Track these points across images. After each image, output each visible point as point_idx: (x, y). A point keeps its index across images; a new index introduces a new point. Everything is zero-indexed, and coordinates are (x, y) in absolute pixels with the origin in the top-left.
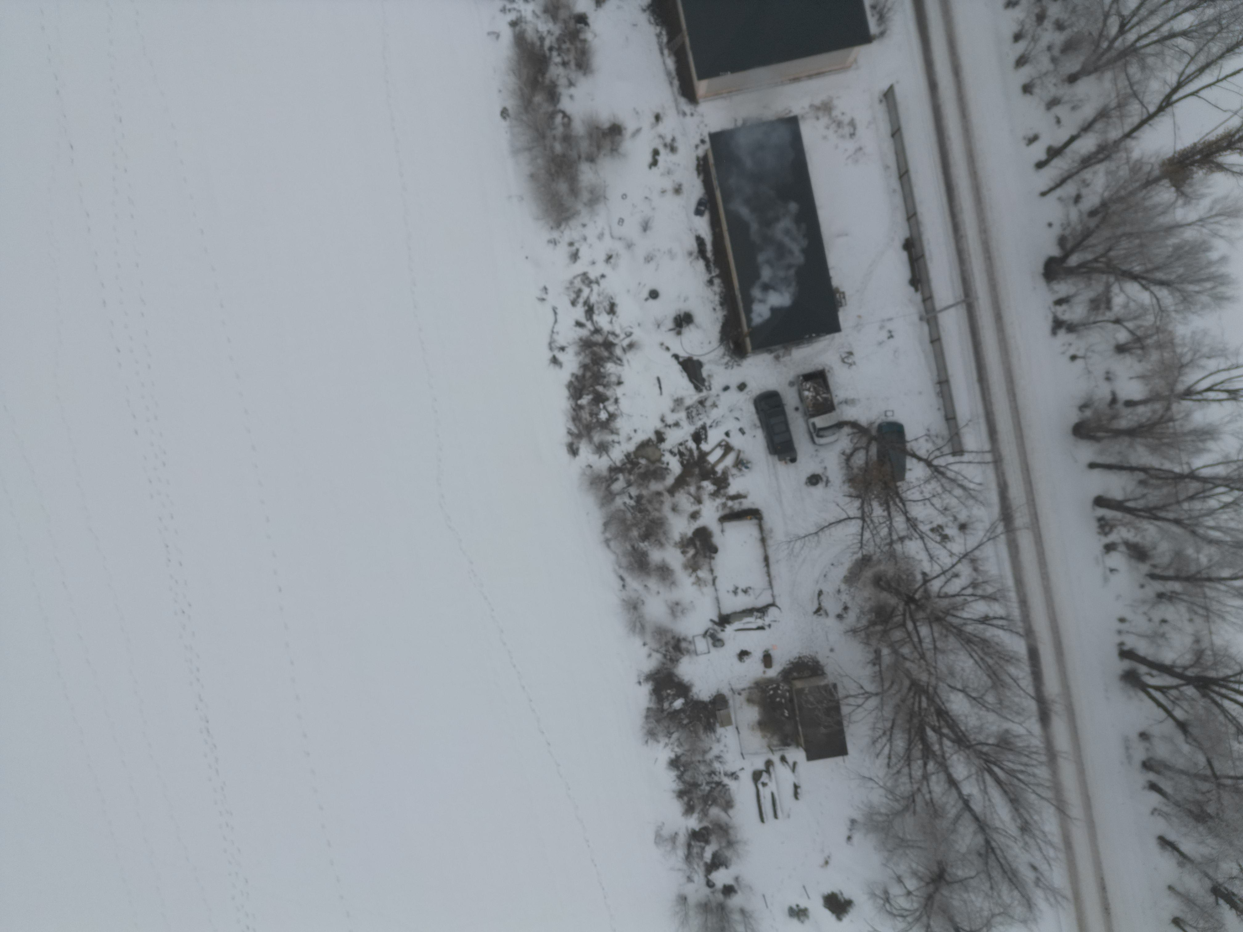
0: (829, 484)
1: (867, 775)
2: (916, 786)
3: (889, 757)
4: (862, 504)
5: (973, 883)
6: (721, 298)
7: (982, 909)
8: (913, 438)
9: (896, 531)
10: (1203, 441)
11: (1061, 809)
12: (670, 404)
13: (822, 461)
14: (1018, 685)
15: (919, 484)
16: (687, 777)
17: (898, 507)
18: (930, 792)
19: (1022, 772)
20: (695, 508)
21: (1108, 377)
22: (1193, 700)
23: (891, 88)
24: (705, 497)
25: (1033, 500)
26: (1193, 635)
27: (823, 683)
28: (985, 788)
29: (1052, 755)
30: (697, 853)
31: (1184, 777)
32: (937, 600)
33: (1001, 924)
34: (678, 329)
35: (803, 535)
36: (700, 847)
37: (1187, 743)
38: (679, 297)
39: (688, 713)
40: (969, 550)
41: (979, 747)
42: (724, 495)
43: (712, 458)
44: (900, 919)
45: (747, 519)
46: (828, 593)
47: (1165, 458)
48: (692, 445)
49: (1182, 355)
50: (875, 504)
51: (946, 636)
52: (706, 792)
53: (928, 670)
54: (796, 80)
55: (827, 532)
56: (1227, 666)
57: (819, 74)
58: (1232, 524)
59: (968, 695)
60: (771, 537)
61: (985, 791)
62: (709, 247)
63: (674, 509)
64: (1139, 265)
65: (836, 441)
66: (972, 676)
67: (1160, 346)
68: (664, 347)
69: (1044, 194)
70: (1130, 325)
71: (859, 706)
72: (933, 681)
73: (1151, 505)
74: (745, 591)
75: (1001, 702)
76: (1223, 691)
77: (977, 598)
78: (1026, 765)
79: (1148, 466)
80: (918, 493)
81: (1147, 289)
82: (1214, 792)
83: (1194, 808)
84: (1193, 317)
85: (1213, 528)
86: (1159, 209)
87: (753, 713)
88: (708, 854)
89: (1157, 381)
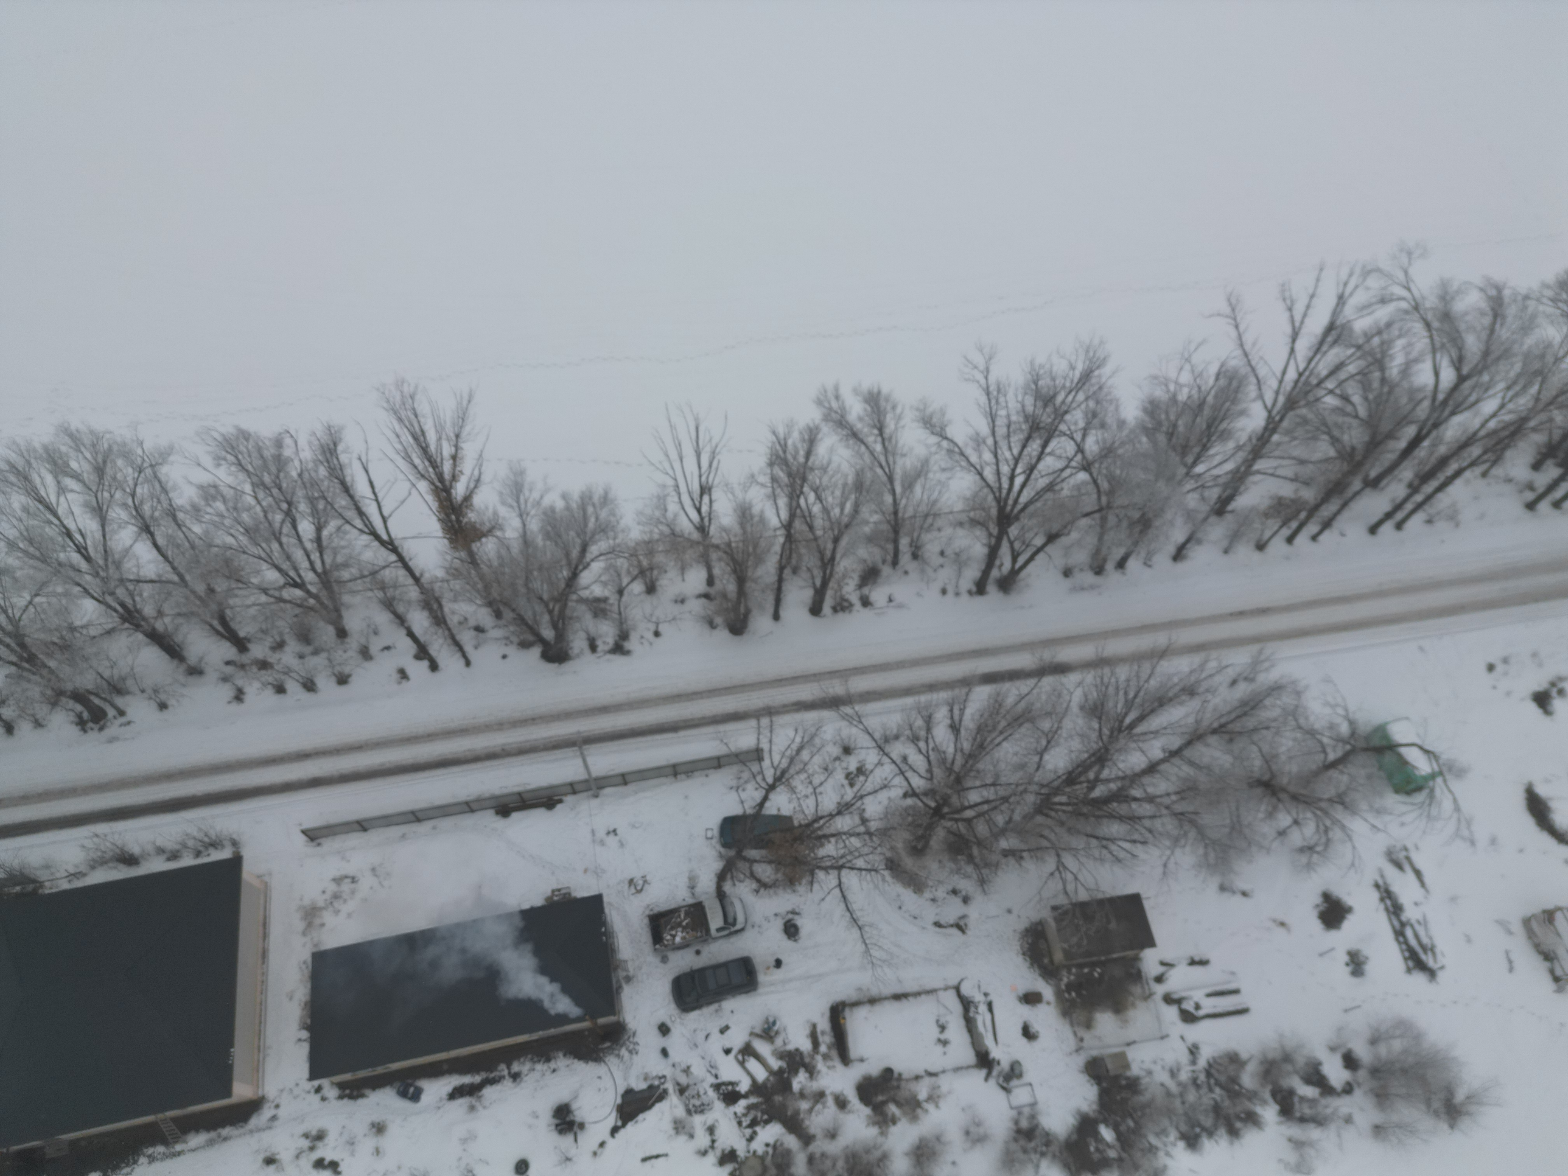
0: (797, 910)
1: (1160, 870)
2: (1165, 812)
3: (1134, 842)
4: (821, 868)
5: (1266, 749)
6: (539, 1061)
7: (1295, 740)
8: (740, 806)
9: (854, 828)
10: (752, 517)
11: (1162, 654)
12: (683, 1139)
13: (767, 919)
14: (1027, 695)
15: (795, 801)
16: (1208, 1122)
17: (824, 824)
18: (1168, 795)
19: (1126, 693)
20: (830, 1101)
21: (681, 601)
22: (1023, 528)
23: (304, 832)
24: (815, 1086)
25: (815, 675)
26: (955, 528)
27: (1052, 924)
28: (1152, 733)
29: (1099, 663)
30: (1311, 1108)
31: (1106, 537)
32: (935, 781)
33: (1307, 718)
34: (575, 1128)
35: (863, 947)
36: (1300, 1103)
37: (1069, 534)
38: (530, 1126)
39: (1119, 1119)
40: (874, 744)
41: (1105, 738)
42: (812, 1058)
43: (761, 1075)
44: (1331, 835)
45: (845, 1024)
46: (936, 914)
47: (769, 551)
48: (741, 1106)
49: (662, 533)
50: (821, 852)
51: (978, 772)
52: (1223, 1093)
53: (1021, 793)
54: (264, 954)
55: (858, 914)
56: (985, 499)
57: (265, 925)
58: (838, 493)
59: (1046, 749)
60: (869, 990)
61: (1156, 733)
62: (467, 1079)
63: (832, 1135)
64: (561, 571)
65: (741, 900)
66: (1023, 744)
67: (651, 553)
68: (600, 1150)
69: (468, 663)
70: (625, 581)
71: (1076, 878)
72: (1034, 788)
73: (819, 563)
74: (943, 1028)
75: (1049, 714)
76: (1010, 502)
77: (930, 736)
78: (1117, 689)
79: (777, 566)
80: (808, 801)
81: (588, 564)
82: (1117, 511)
83: (1137, 529)
84: (623, 523)
85: (842, 510)
86: (503, 552)
87: (1105, 1021)
88: (1309, 1091)
89: (687, 556)
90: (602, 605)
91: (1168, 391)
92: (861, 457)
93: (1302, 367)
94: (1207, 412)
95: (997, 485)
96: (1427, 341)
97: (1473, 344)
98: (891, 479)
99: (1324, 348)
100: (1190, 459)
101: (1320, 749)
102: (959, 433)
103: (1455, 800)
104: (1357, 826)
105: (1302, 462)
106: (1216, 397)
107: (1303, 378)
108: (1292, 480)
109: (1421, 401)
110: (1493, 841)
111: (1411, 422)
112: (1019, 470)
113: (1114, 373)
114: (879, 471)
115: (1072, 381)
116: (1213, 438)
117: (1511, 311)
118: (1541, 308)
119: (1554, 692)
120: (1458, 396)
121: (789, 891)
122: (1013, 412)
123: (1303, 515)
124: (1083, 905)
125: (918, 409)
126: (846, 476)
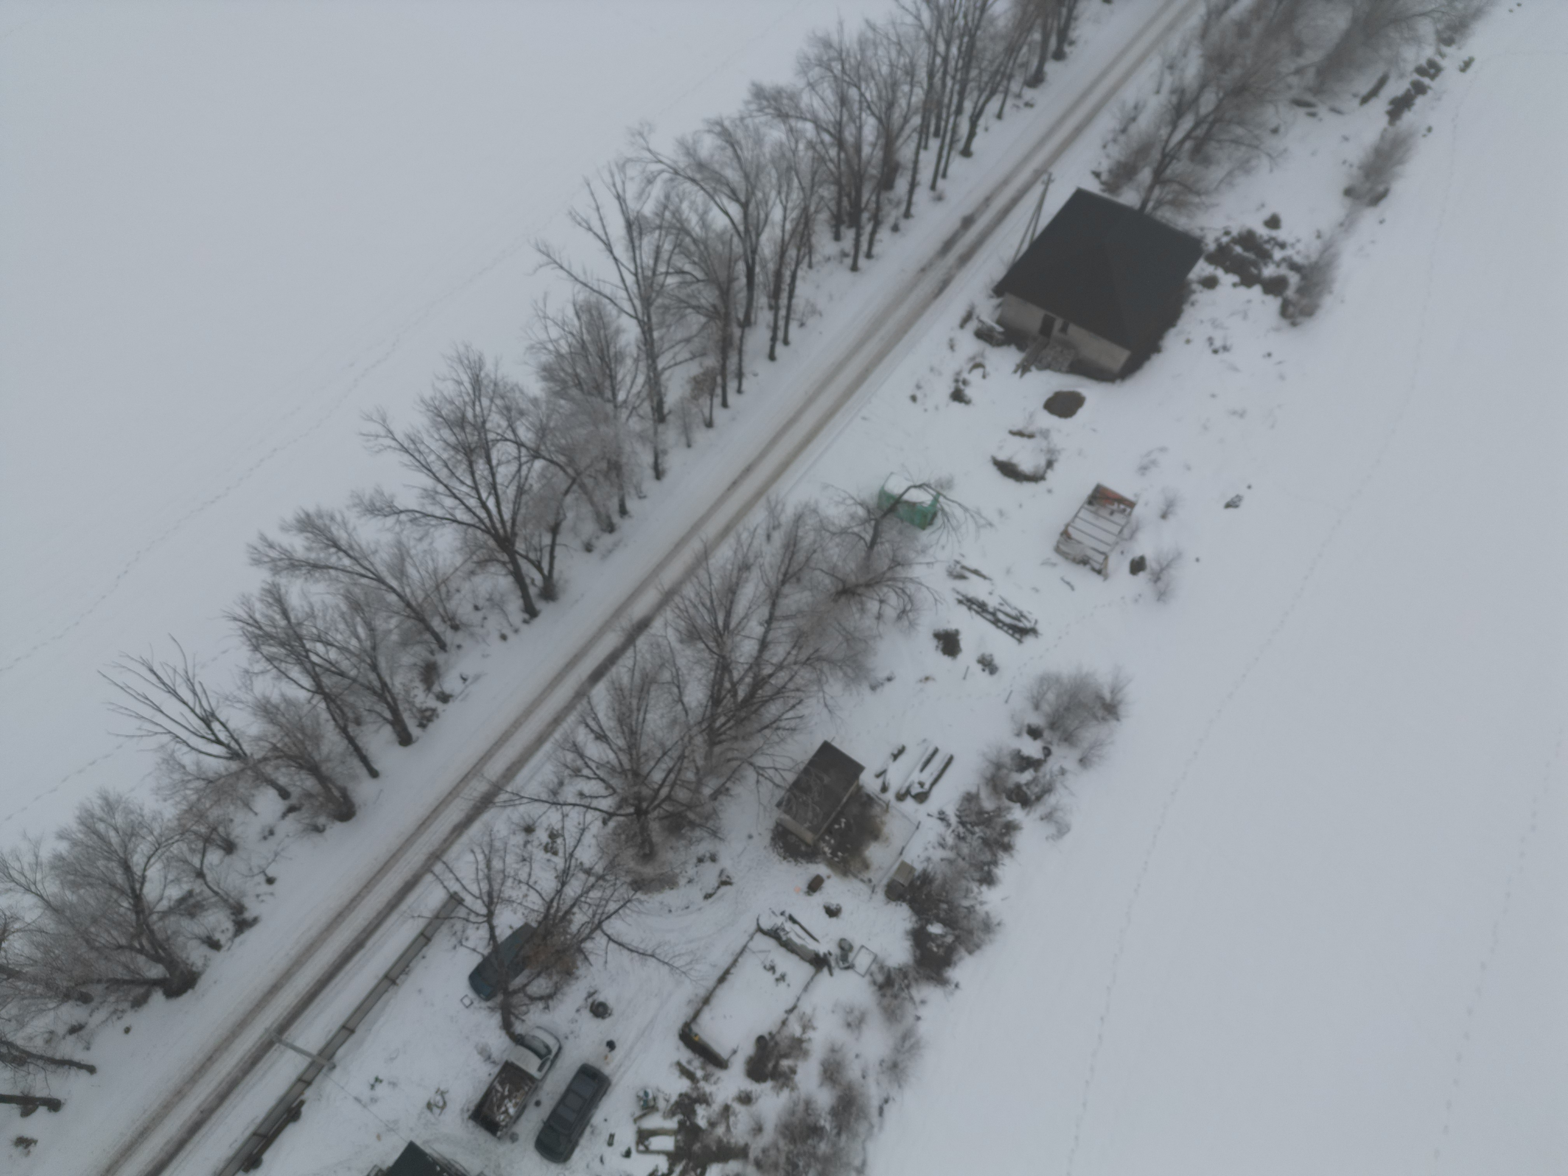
0: (592, 990)
1: (825, 711)
2: (796, 668)
3: (793, 707)
4: (584, 940)
5: (824, 567)
7: (837, 545)
8: (475, 954)
9: (585, 884)
10: (277, 707)
11: (704, 556)
13: (574, 1021)
14: (634, 665)
15: (519, 907)
16: (987, 856)
17: (558, 904)
18: (789, 653)
19: (704, 605)
20: (737, 1107)
21: (269, 833)
22: (526, 539)
24: (716, 1107)
25: (450, 793)
26: (470, 580)
27: (787, 817)
28: (743, 618)
29: (668, 597)
30: (1037, 785)
31: (595, 499)
32: (619, 790)
33: (833, 524)
35: (667, 967)
36: (1028, 788)
37: (565, 517)
39: (935, 911)
40: (547, 805)
41: (715, 650)
42: (697, 1089)
43: (667, 1143)
44: (908, 592)
45: (700, 1039)
46: (701, 889)
47: (318, 724)
49: (197, 790)
50: (574, 928)
51: (645, 754)
52: (981, 827)
53: (690, 742)
55: (642, 947)
56: (476, 538)
58: (342, 626)
59: (681, 694)
60: (697, 995)
61: (746, 617)
63: (758, 1129)
64: (120, 906)
65: (539, 1027)
66: (661, 705)
67: (201, 816)
69: (91, 1070)
70: (196, 861)
71: (776, 769)
72: (695, 730)
73: (375, 698)
74: (772, 969)
75: (662, 666)
76: (499, 525)
77: (587, 760)
78: (695, 606)
79: (338, 730)
80: (529, 898)
81: (144, 878)
82: (588, 472)
83: (613, 475)
84: (147, 812)
85: (358, 638)
86: (38, 938)
87: (875, 853)
88: (1026, 776)
89: (242, 790)
90: (191, 901)
91: (550, 352)
92: (337, 580)
93: (632, 269)
94: (591, 348)
95: (476, 519)
96: (702, 192)
97: (732, 175)
98: (380, 580)
99: (637, 243)
100: (608, 394)
101: (857, 539)
102: (408, 500)
103: (960, 505)
104: (918, 571)
105: (688, 340)
106: (589, 332)
107: (640, 276)
108: (691, 359)
109: (731, 240)
110: (1001, 513)
111: (736, 261)
112: (484, 495)
113: (497, 365)
114: (364, 581)
115: (468, 394)
116: (613, 366)
117: (739, 135)
118: (757, 121)
119: (962, 386)
120: (752, 220)
121: (573, 982)
122: (440, 452)
123: (719, 379)
124: (796, 784)
125: (355, 505)
126: (337, 606)
